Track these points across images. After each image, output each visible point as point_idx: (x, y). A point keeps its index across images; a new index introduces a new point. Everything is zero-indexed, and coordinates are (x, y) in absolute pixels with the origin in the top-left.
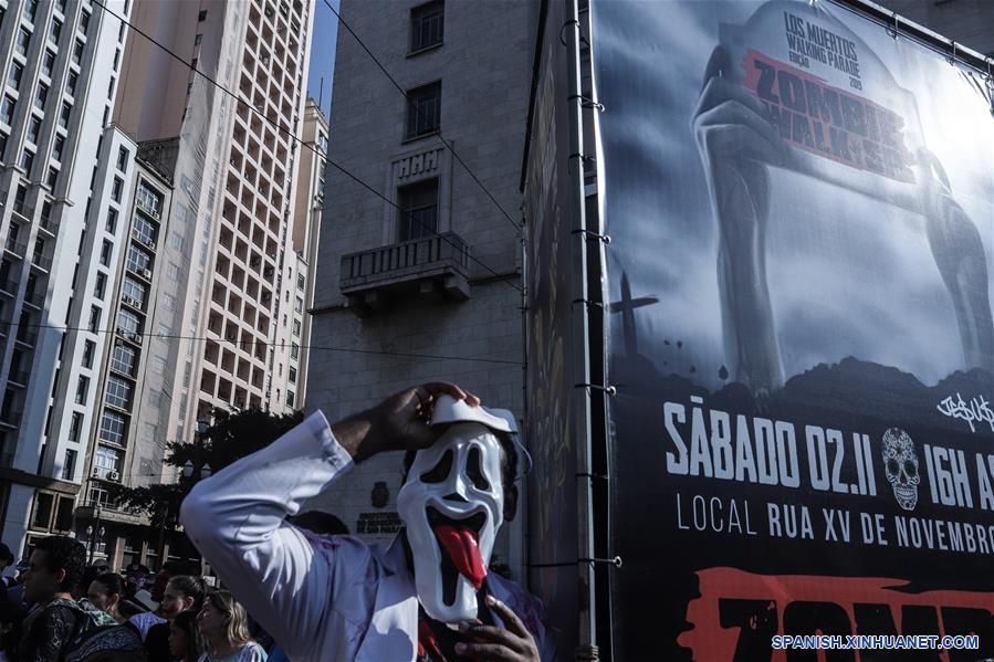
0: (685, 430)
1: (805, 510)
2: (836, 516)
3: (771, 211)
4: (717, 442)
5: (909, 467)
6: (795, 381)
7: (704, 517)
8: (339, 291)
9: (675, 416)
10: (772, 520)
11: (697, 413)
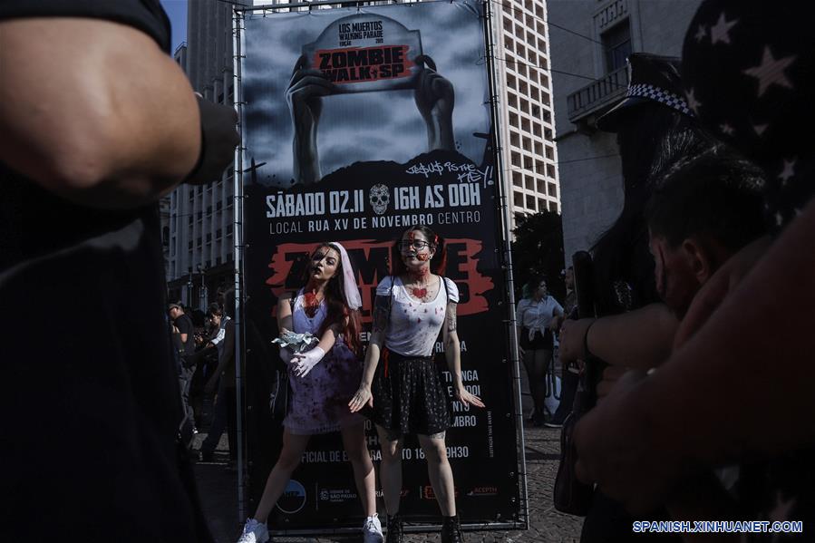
0: (275, 204)
1: (326, 222)
2: (341, 221)
3: (322, 115)
4: (288, 204)
5: (384, 198)
6: (326, 178)
7: (281, 229)
8: (569, 122)
9: (271, 200)
10: (310, 226)
11: (280, 198)
